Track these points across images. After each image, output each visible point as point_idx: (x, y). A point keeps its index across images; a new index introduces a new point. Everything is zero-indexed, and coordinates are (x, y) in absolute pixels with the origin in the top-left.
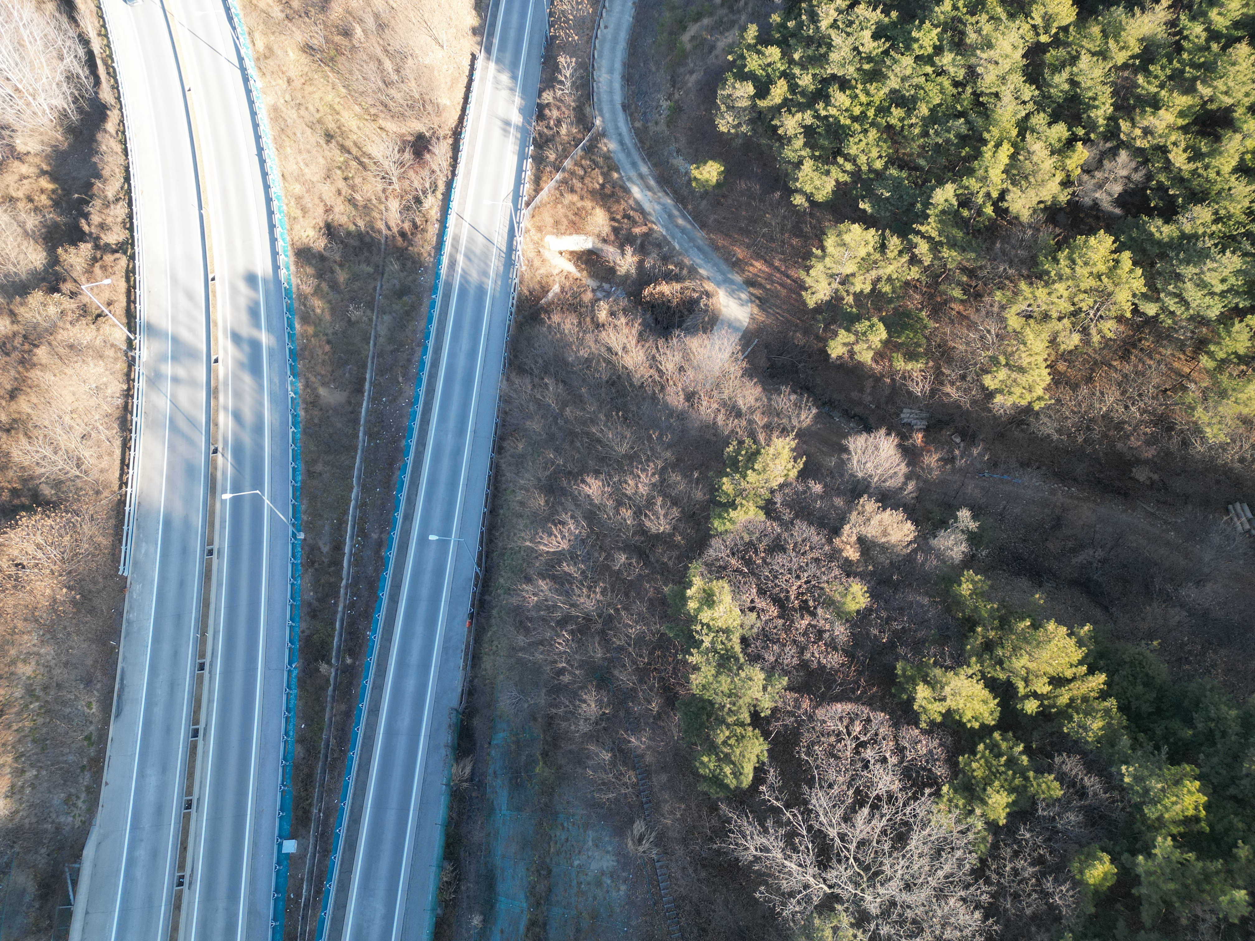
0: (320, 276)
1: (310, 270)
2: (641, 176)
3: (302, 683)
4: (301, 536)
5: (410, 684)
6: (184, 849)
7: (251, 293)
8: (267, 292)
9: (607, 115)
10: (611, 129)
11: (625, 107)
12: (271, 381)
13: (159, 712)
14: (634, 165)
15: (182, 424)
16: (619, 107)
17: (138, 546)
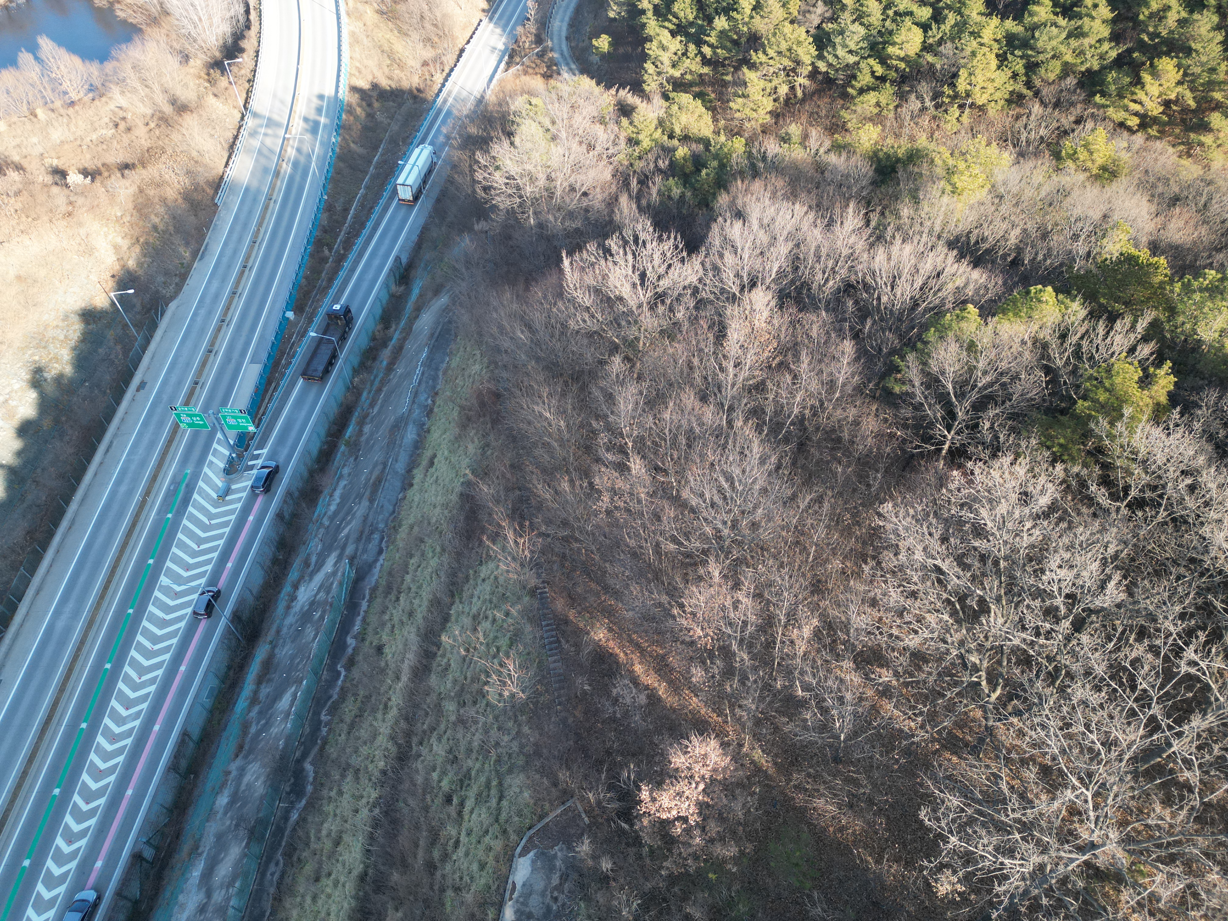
0: (362, 99)
1: (357, 96)
2: (571, 69)
3: (312, 255)
4: (326, 197)
5: (376, 262)
6: (228, 309)
7: (320, 103)
8: (329, 102)
9: (555, 41)
10: (557, 48)
11: (567, 38)
12: (322, 136)
13: (225, 260)
14: (567, 64)
15: (265, 151)
16: (564, 39)
17: (228, 197)
